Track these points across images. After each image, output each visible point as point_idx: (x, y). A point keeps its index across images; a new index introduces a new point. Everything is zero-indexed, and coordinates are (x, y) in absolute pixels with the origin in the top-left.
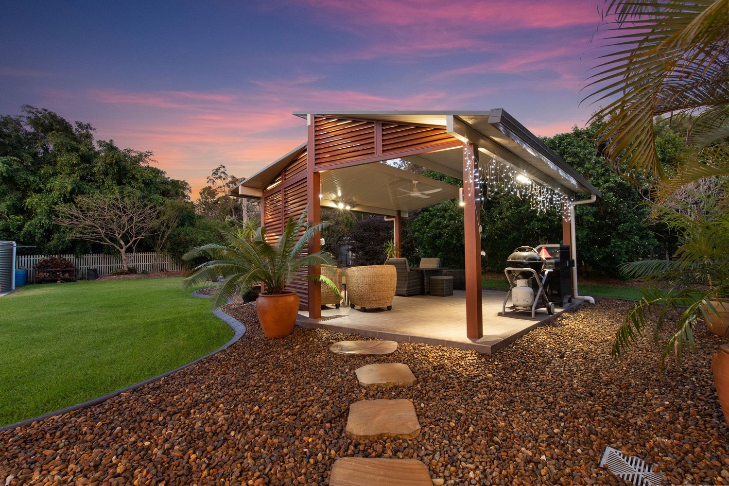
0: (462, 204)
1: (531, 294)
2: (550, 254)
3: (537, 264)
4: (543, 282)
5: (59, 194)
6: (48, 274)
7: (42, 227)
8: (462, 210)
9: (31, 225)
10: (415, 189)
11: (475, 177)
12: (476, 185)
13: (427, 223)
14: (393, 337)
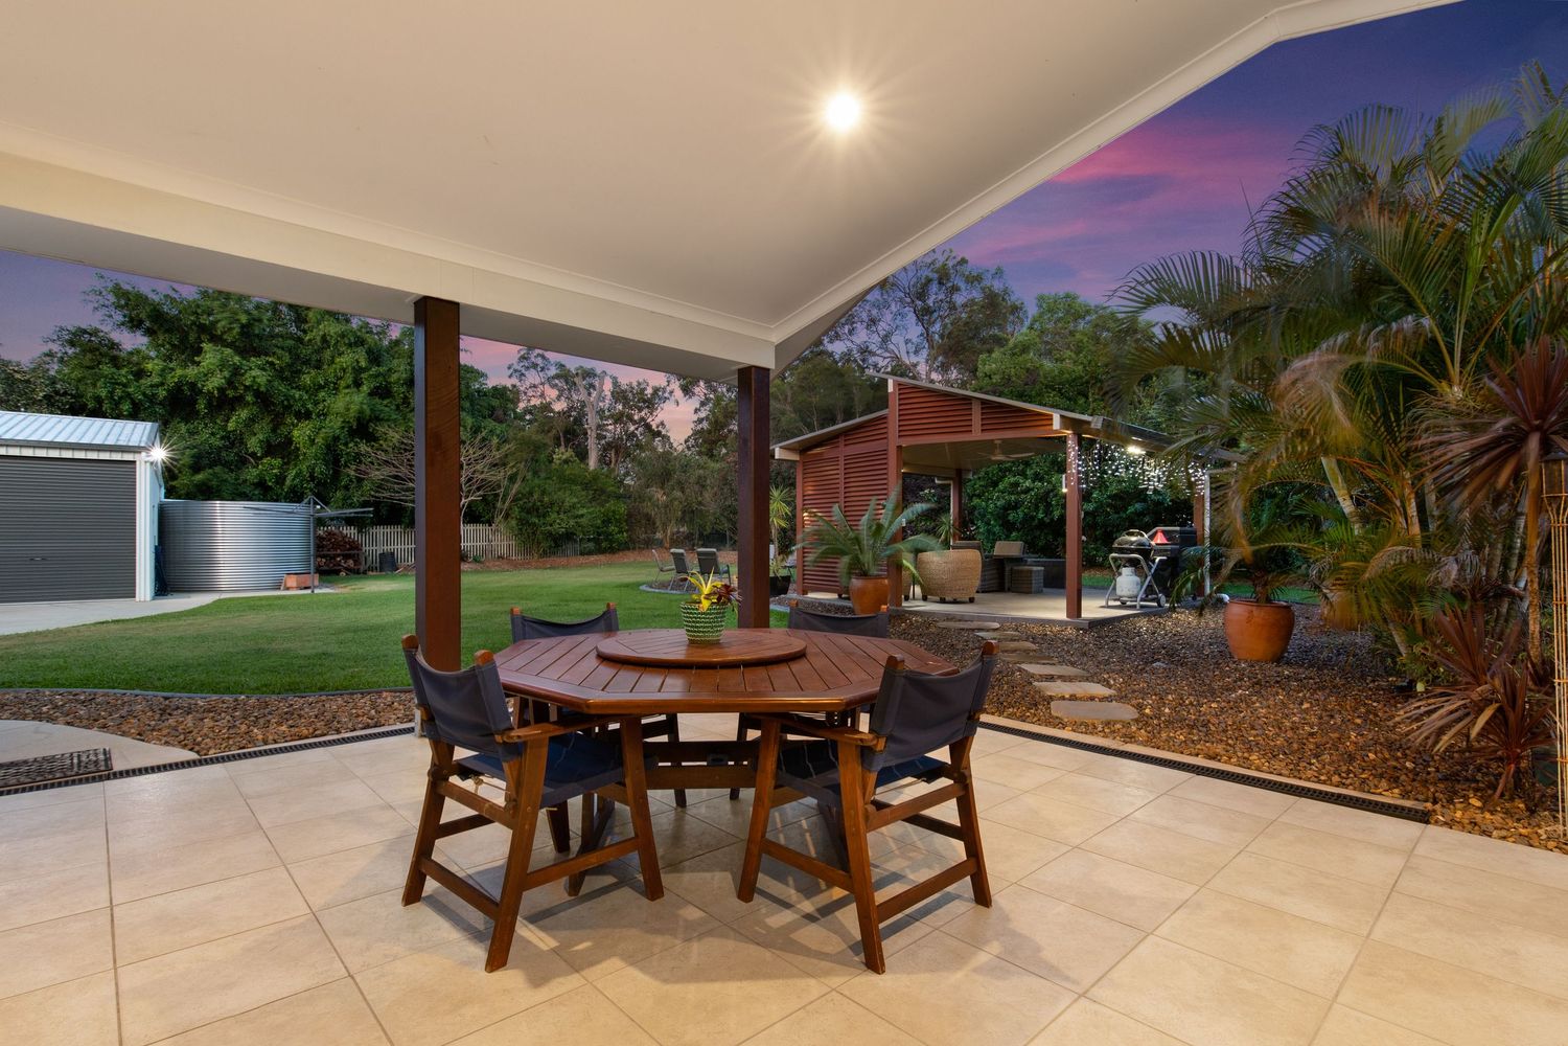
0: (1065, 490)
1: (1137, 584)
2: (1168, 540)
3: (1145, 552)
4: (1153, 571)
5: (343, 422)
6: (324, 560)
7: (312, 478)
8: (1064, 496)
9: (297, 475)
10: (998, 451)
11: (1079, 465)
12: (1079, 472)
13: (995, 484)
14: (994, 619)
